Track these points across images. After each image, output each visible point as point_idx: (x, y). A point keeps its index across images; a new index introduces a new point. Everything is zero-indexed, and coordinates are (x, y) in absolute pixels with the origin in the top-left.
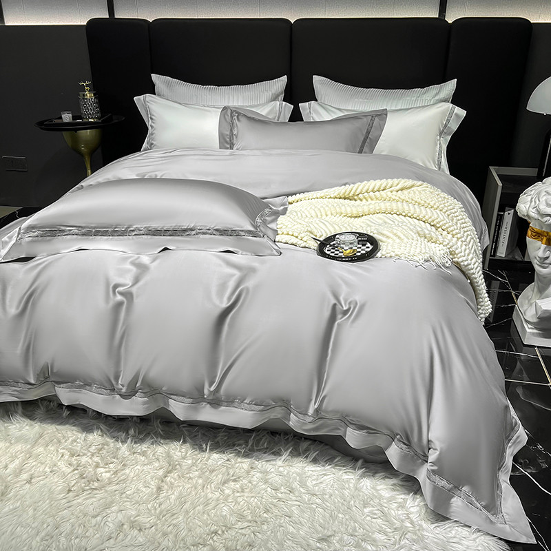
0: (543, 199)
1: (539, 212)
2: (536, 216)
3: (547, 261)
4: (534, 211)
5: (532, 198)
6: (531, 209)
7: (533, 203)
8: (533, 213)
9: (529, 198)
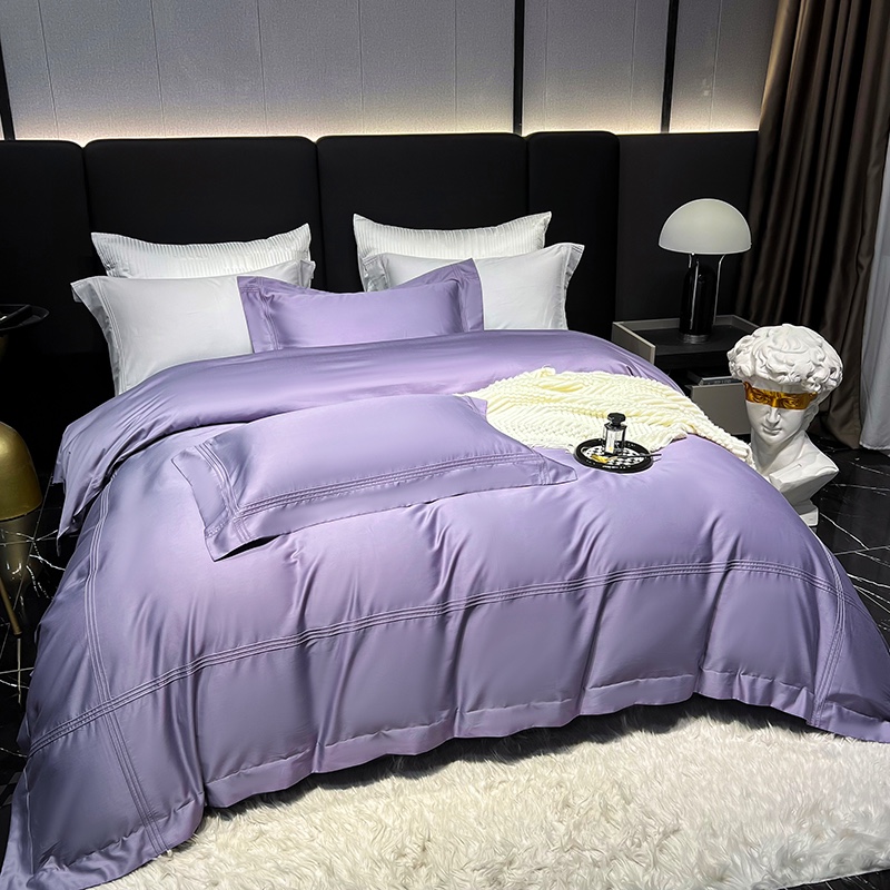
0: (769, 355)
1: (770, 372)
2: (767, 376)
3: (778, 427)
4: (763, 369)
5: (753, 356)
6: (758, 368)
7: (759, 362)
8: (762, 373)
9: (749, 356)
